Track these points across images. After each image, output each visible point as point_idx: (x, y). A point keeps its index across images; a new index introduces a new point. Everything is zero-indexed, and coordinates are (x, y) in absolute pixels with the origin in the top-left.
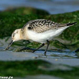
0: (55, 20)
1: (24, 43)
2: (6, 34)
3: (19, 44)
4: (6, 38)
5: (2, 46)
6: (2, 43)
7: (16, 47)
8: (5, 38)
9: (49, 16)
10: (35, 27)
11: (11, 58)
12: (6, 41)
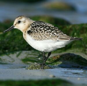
0: (78, 31)
1: (39, 59)
2: (17, 48)
3: (34, 59)
4: (18, 53)
5: (12, 62)
6: (12, 59)
7: (30, 64)
8: (16, 53)
9: (70, 26)
10: (34, 32)
11: (24, 77)
12: (18, 56)
